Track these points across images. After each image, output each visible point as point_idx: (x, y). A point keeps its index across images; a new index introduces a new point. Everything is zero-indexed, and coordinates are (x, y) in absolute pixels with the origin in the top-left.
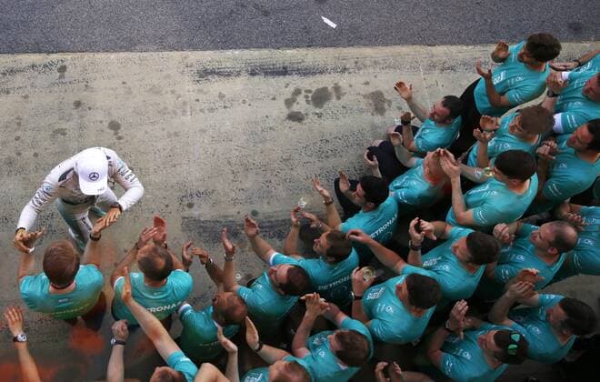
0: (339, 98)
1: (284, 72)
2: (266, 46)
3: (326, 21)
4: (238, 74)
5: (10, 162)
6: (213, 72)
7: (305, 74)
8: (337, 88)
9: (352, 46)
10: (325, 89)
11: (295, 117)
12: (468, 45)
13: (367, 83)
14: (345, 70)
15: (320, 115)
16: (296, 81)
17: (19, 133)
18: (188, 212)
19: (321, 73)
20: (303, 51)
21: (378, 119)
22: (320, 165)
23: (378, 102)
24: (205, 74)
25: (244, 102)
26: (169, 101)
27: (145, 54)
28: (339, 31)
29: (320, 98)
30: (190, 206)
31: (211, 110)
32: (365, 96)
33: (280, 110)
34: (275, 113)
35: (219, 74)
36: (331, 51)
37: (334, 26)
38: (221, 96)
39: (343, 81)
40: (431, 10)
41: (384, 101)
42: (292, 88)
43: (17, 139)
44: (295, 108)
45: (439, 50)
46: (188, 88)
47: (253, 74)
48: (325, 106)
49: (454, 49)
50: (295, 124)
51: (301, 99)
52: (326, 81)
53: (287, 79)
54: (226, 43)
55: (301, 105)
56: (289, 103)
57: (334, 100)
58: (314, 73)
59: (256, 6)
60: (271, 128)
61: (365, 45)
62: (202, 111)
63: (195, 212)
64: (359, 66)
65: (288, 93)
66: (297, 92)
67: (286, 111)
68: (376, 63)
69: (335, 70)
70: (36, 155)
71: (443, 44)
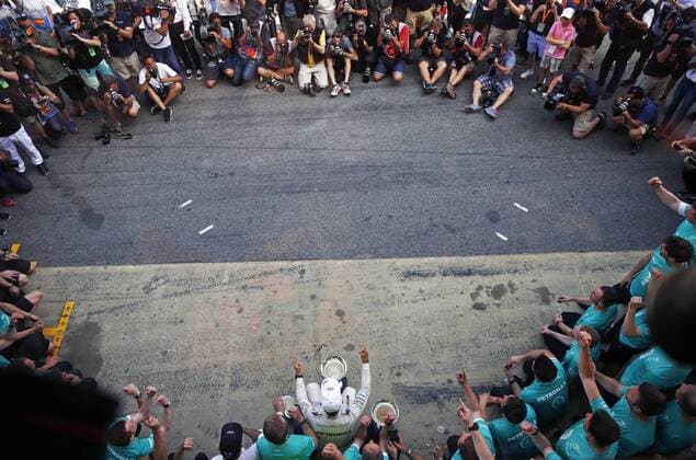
0: (513, 292)
1: (469, 273)
2: (454, 254)
3: (500, 235)
4: (434, 275)
5: (262, 340)
6: (414, 274)
7: (485, 275)
8: (511, 285)
10: (502, 285)
11: (479, 307)
12: (612, 251)
13: (534, 281)
14: (516, 271)
15: (499, 305)
16: (479, 280)
17: (270, 318)
18: (397, 380)
19: (498, 273)
20: (483, 258)
21: (545, 308)
22: (501, 343)
23: (544, 295)
24: (409, 275)
25: (439, 295)
26: (382, 295)
27: (361, 261)
28: (510, 243)
29: (498, 292)
30: (399, 374)
31: (414, 302)
32: (533, 290)
33: (467, 301)
34: (463, 304)
35: (419, 275)
36: (504, 257)
37: (506, 239)
38: (421, 291)
39: (516, 279)
40: (581, 226)
41: (549, 294)
42: (475, 285)
43: (268, 322)
44: (479, 300)
45: (590, 256)
46: (396, 286)
47: (445, 275)
48: (503, 298)
49: (601, 255)
50: (479, 312)
51: (483, 293)
52: (502, 280)
53: (472, 278)
54: (425, 252)
55: (483, 298)
56: (473, 296)
57: (509, 294)
58: (493, 274)
59: (446, 226)
60: (461, 315)
62: (407, 302)
63: (402, 380)
64: (527, 268)
65: (472, 289)
66: (480, 288)
67: (472, 303)
68: (540, 265)
69: (509, 272)
70: (281, 334)
71: (593, 251)
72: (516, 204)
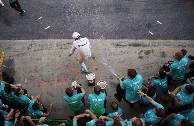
0: (153, 53)
1: (139, 45)
2: (134, 39)
3: (150, 32)
4: (126, 46)
5: (67, 66)
6: (119, 45)
7: (144, 46)
8: (152, 50)
9: (157, 39)
10: (149, 51)
11: (141, 57)
12: (190, 40)
13: (161, 49)
14: (155, 46)
15: (147, 57)
16: (141, 48)
17: (70, 59)
18: (111, 80)
19: (148, 46)
20: (144, 40)
21: (163, 59)
22: (147, 70)
23: (164, 54)
24: (118, 45)
25: (127, 53)
26: (108, 52)
27: (102, 40)
28: (154, 35)
29: (148, 53)
30: (112, 79)
31: (119, 55)
32: (160, 53)
33: (137, 55)
34: (135, 56)
35: (121, 45)
36: (151, 40)
37: (152, 34)
38: (121, 51)
39: (154, 49)
40: (180, 30)
41: (165, 54)
42: (140, 50)
43: (69, 60)
44: (141, 55)
45: (181, 41)
46: (113, 49)
47: (130, 46)
48: (149, 55)
49: (185, 41)
50: (141, 59)
51: (143, 53)
52: (150, 48)
53: (139, 47)
54: (124, 37)
55: (143, 54)
56: (139, 54)
57: (151, 53)
58: (146, 46)
59: (132, 28)
60: (134, 60)
61: (161, 39)
62: (116, 55)
63: (113, 81)
64: (159, 44)
65: (139, 51)
66: (142, 51)
67: (138, 56)
68: (164, 44)
69: (152, 45)
70: (74, 64)
71: (183, 39)
72: (158, 21)
